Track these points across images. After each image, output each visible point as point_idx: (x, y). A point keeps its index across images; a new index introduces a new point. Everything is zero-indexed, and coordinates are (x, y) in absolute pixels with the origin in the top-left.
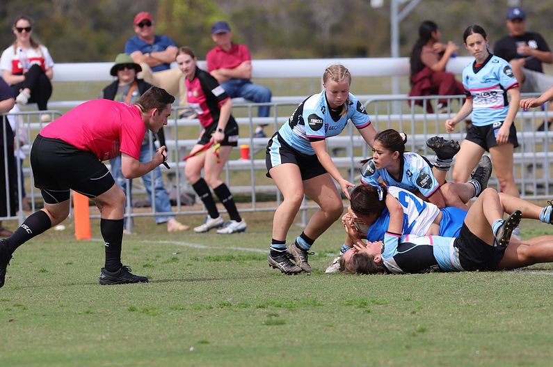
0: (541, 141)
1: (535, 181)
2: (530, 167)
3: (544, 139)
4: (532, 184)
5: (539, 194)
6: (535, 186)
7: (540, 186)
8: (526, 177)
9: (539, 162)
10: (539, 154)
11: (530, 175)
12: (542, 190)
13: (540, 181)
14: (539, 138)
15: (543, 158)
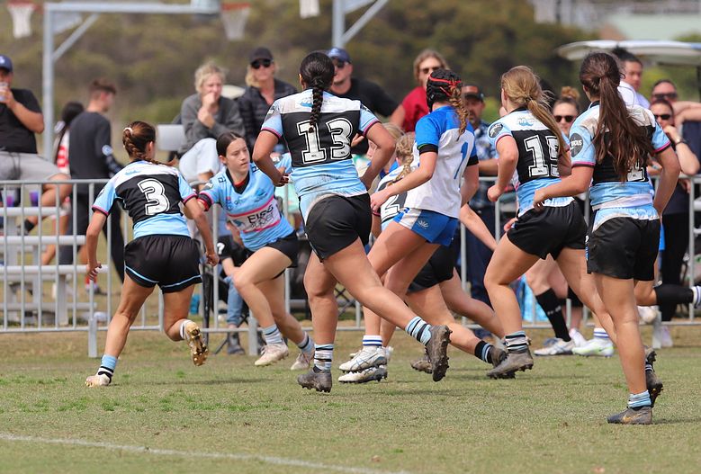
0: (31, 248)
1: (23, 307)
2: (15, 286)
3: (36, 247)
4: (19, 311)
5: (28, 325)
6: (23, 314)
7: (29, 314)
8: (10, 300)
9: (28, 278)
10: (28, 268)
11: (15, 298)
12: (33, 320)
13: (29, 307)
14: (28, 245)
15: (34, 274)
